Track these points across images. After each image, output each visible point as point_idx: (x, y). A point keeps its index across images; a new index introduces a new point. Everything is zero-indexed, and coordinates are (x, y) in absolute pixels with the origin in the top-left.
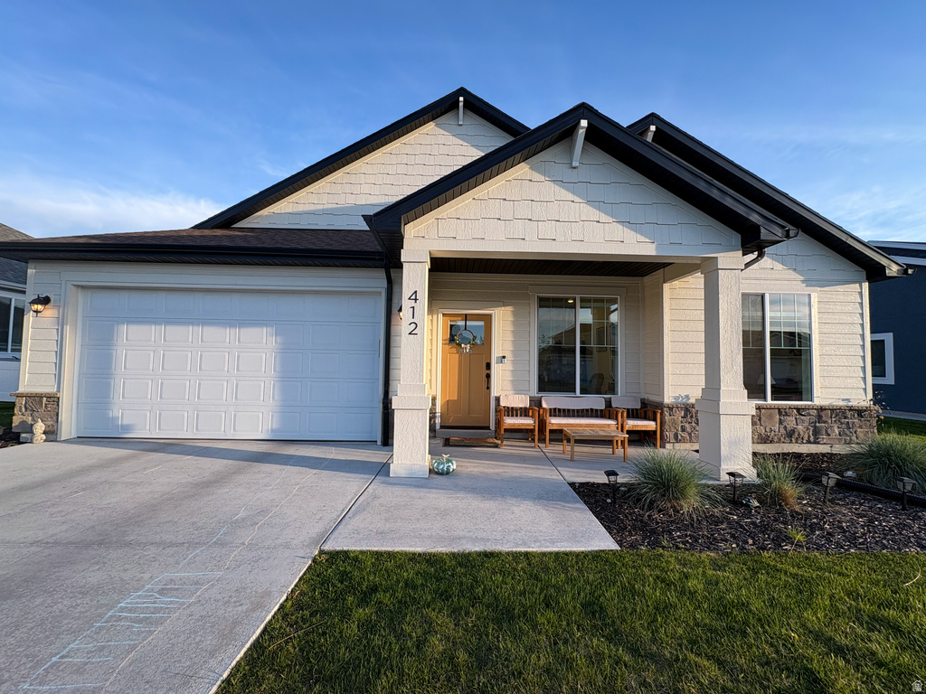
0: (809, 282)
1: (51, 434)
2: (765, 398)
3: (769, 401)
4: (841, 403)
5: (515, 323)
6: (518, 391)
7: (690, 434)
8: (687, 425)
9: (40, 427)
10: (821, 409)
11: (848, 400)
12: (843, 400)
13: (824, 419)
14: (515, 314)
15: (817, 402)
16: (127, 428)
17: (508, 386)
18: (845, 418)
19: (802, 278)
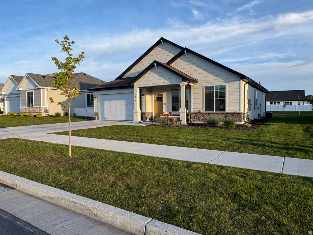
0: (226, 82)
1: (98, 119)
2: (214, 111)
3: (215, 112)
4: (233, 112)
5: (167, 96)
6: (167, 111)
7: (196, 119)
8: (195, 117)
9: (97, 118)
10: (227, 113)
11: (235, 111)
12: (234, 111)
13: (228, 116)
14: (167, 94)
15: (226, 112)
16: (107, 118)
17: (166, 110)
18: (234, 115)
19: (224, 81)
